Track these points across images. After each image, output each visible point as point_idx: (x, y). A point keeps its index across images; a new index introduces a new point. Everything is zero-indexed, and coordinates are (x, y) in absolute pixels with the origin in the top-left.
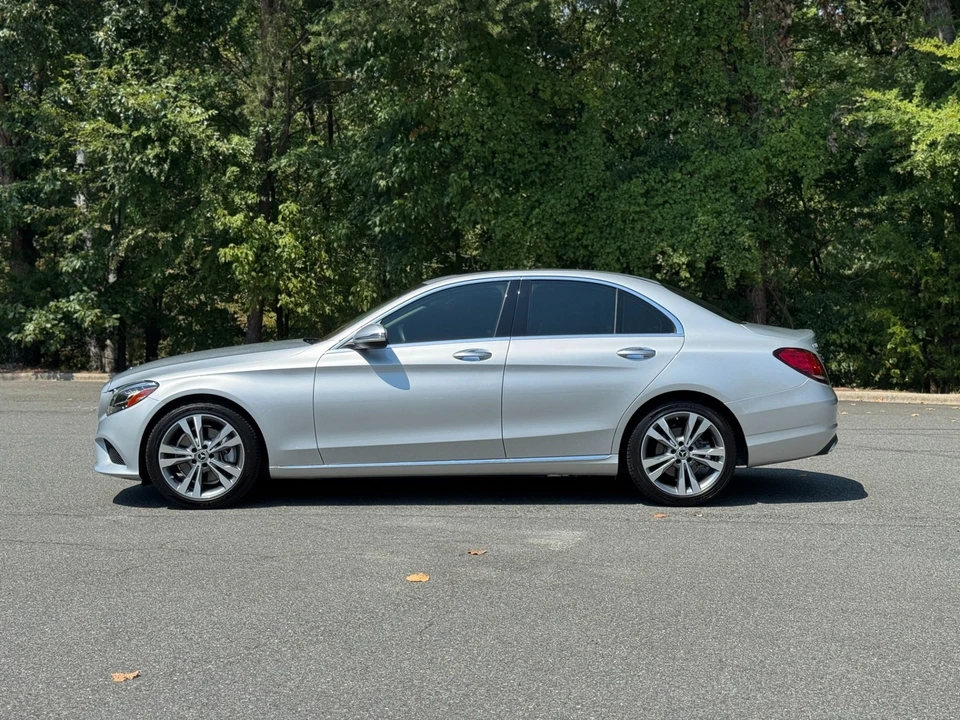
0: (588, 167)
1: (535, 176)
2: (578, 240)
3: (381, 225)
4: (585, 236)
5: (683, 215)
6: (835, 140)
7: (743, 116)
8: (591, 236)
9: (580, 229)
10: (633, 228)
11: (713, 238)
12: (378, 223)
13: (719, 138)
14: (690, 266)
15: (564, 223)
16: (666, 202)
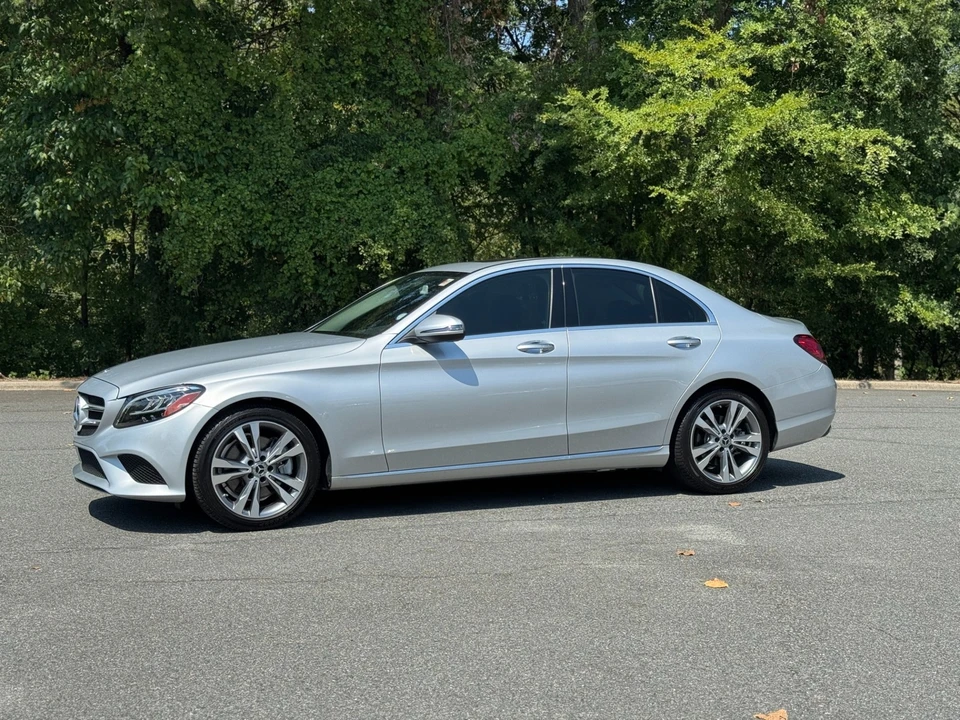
0: (279, 154)
1: (222, 161)
2: (266, 229)
3: (41, 208)
4: (274, 225)
5: (379, 206)
6: (516, 139)
7: (429, 109)
8: (280, 225)
9: (269, 217)
10: (328, 218)
11: (414, 230)
12: (38, 205)
13: (408, 130)
14: (391, 258)
15: (251, 211)
16: (361, 192)
